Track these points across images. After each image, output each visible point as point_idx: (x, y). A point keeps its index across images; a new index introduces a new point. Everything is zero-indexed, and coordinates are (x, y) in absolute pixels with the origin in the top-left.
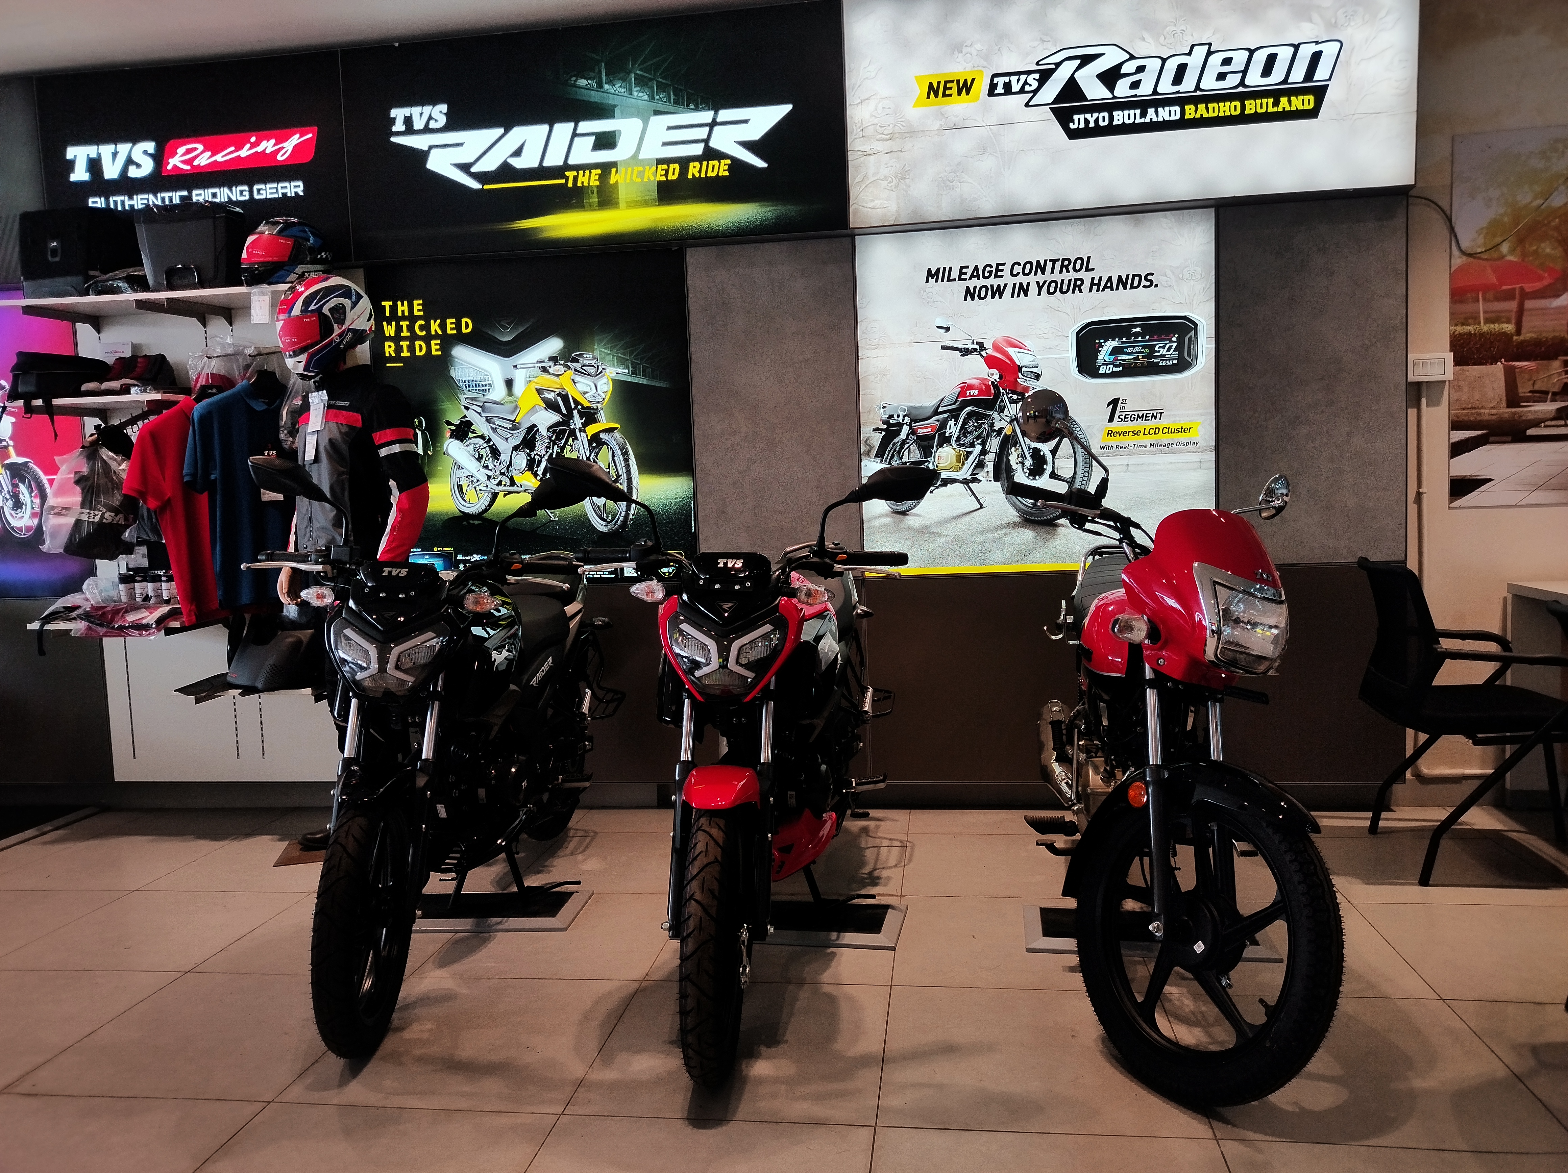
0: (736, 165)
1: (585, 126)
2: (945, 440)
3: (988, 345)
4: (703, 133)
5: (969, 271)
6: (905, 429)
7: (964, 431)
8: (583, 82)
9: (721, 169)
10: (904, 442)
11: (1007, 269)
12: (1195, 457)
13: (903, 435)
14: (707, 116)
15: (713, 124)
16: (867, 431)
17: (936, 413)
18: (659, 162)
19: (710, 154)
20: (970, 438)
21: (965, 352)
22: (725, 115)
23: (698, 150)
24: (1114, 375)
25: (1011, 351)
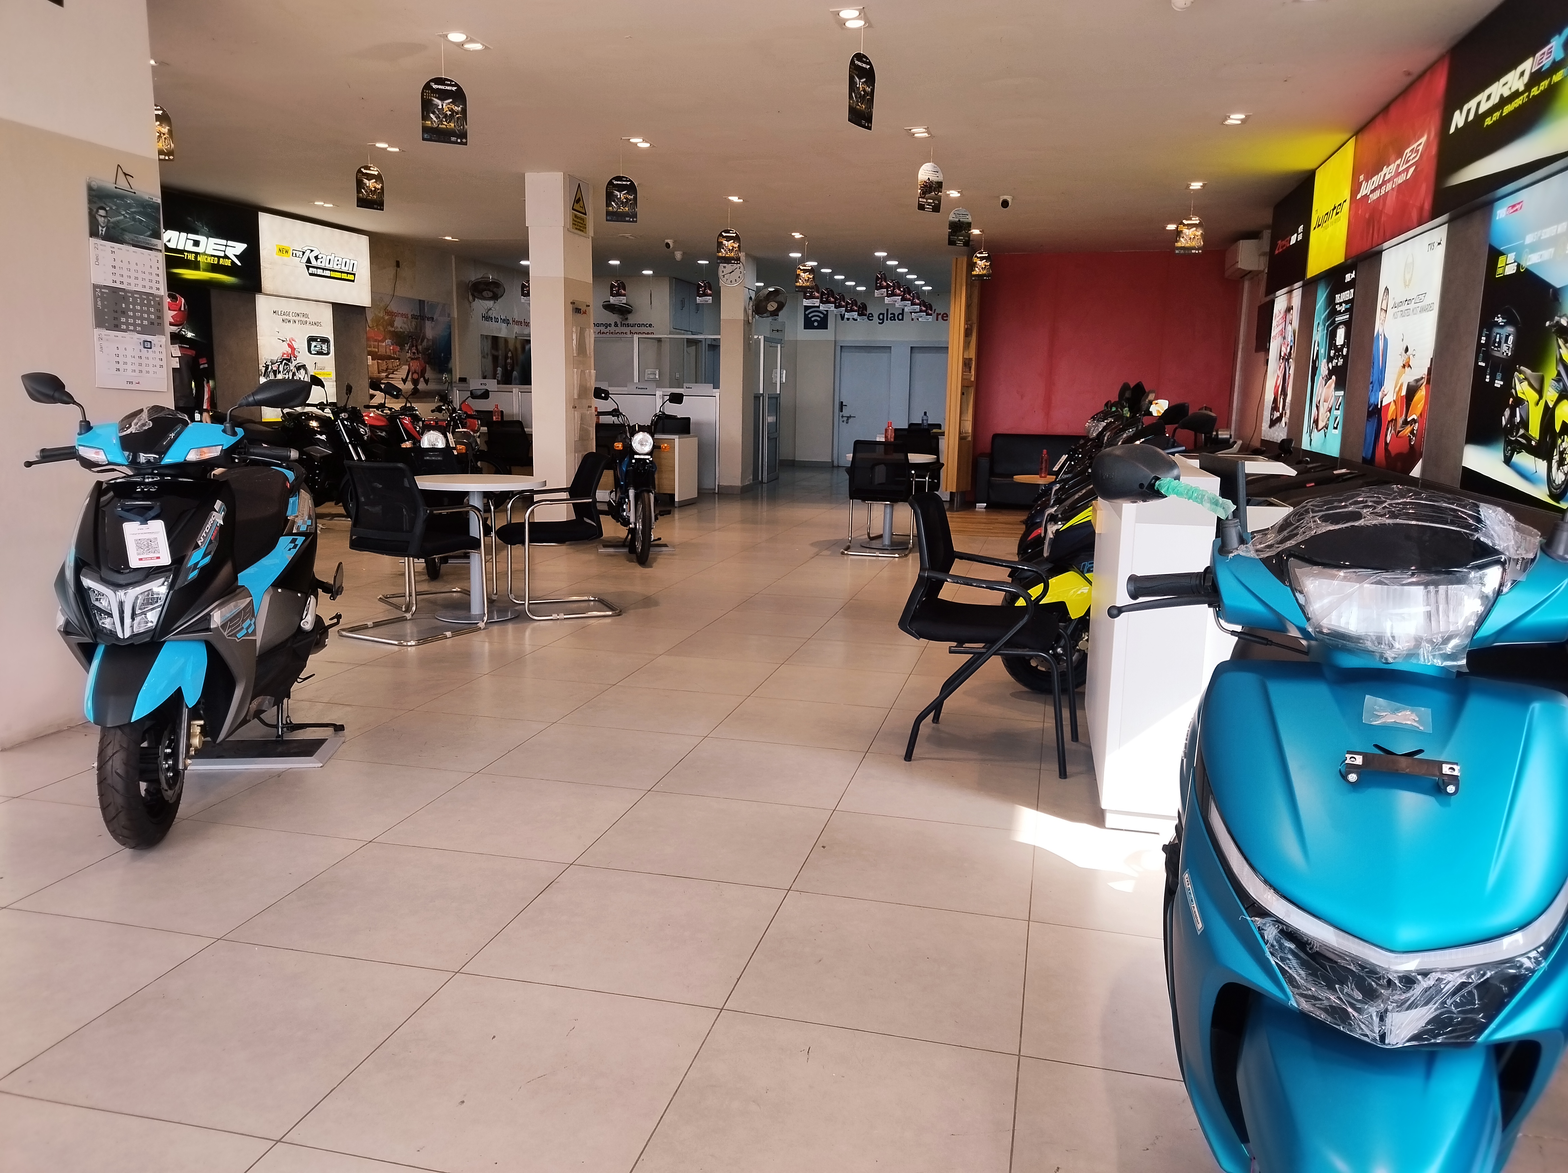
0: (233, 262)
1: (191, 236)
2: (279, 372)
3: (288, 340)
4: (223, 248)
5: (283, 312)
6: (270, 367)
7: (284, 370)
8: (189, 218)
9: (228, 263)
10: (270, 372)
11: (291, 313)
12: (332, 383)
13: (269, 369)
14: (224, 242)
15: (226, 246)
16: (261, 366)
17: (277, 362)
18: (212, 256)
19: (226, 257)
20: (285, 372)
21: (283, 341)
22: (230, 243)
23: (222, 254)
24: (315, 354)
25: (293, 342)
